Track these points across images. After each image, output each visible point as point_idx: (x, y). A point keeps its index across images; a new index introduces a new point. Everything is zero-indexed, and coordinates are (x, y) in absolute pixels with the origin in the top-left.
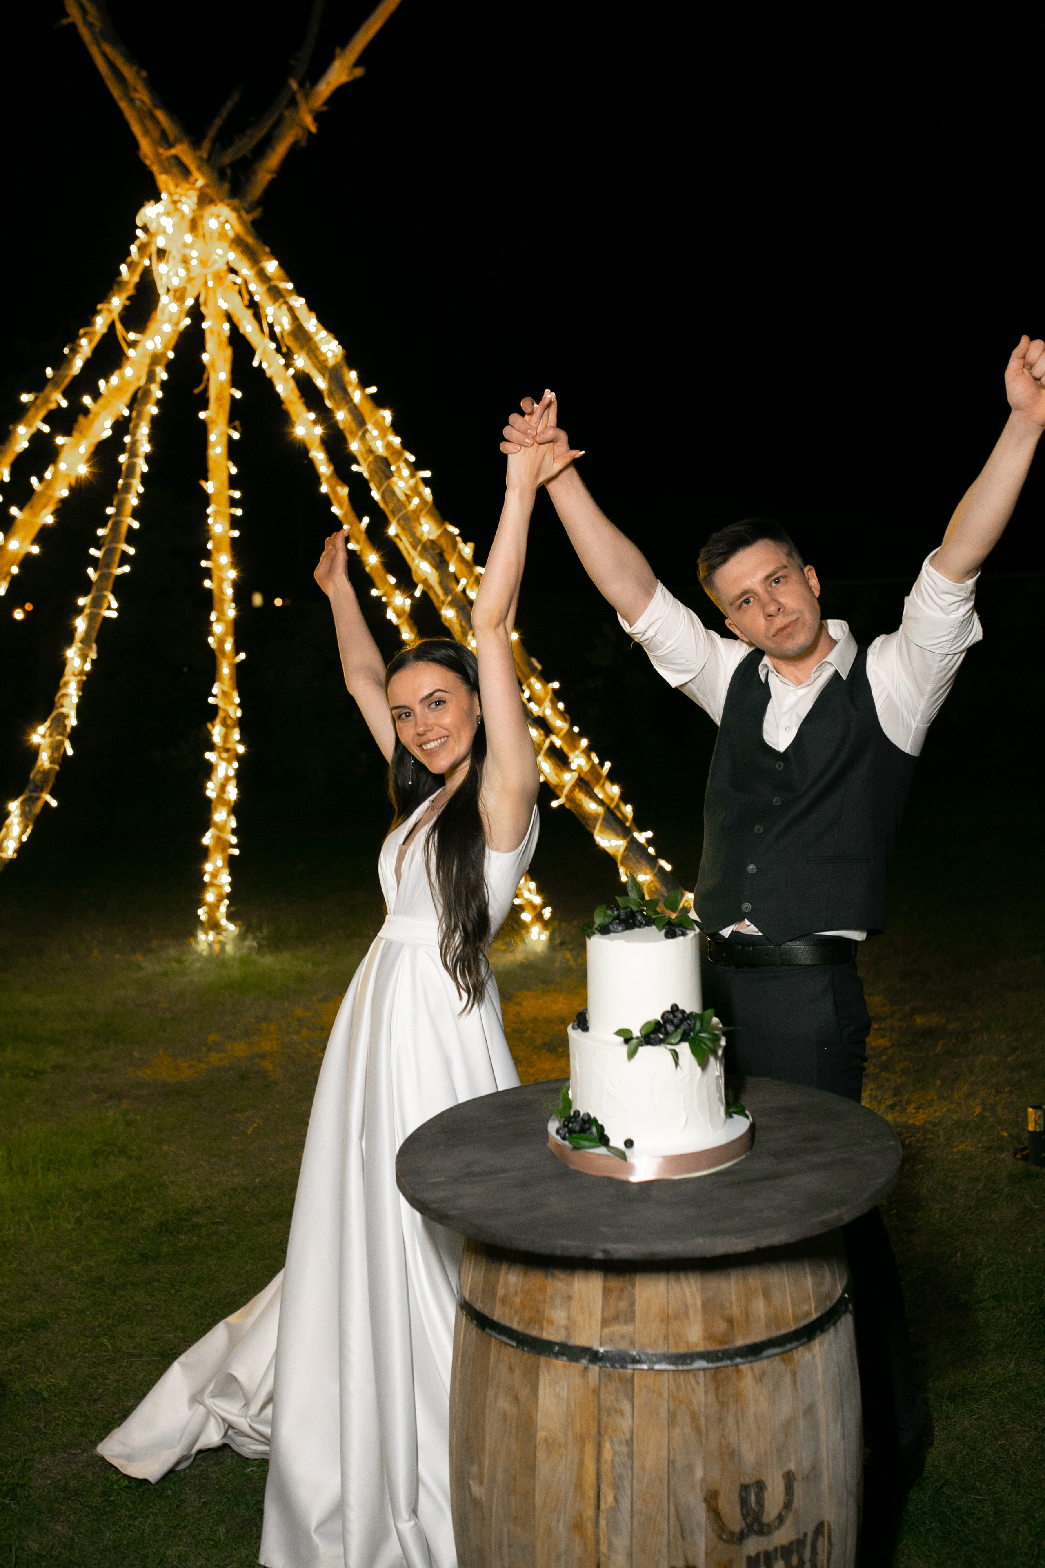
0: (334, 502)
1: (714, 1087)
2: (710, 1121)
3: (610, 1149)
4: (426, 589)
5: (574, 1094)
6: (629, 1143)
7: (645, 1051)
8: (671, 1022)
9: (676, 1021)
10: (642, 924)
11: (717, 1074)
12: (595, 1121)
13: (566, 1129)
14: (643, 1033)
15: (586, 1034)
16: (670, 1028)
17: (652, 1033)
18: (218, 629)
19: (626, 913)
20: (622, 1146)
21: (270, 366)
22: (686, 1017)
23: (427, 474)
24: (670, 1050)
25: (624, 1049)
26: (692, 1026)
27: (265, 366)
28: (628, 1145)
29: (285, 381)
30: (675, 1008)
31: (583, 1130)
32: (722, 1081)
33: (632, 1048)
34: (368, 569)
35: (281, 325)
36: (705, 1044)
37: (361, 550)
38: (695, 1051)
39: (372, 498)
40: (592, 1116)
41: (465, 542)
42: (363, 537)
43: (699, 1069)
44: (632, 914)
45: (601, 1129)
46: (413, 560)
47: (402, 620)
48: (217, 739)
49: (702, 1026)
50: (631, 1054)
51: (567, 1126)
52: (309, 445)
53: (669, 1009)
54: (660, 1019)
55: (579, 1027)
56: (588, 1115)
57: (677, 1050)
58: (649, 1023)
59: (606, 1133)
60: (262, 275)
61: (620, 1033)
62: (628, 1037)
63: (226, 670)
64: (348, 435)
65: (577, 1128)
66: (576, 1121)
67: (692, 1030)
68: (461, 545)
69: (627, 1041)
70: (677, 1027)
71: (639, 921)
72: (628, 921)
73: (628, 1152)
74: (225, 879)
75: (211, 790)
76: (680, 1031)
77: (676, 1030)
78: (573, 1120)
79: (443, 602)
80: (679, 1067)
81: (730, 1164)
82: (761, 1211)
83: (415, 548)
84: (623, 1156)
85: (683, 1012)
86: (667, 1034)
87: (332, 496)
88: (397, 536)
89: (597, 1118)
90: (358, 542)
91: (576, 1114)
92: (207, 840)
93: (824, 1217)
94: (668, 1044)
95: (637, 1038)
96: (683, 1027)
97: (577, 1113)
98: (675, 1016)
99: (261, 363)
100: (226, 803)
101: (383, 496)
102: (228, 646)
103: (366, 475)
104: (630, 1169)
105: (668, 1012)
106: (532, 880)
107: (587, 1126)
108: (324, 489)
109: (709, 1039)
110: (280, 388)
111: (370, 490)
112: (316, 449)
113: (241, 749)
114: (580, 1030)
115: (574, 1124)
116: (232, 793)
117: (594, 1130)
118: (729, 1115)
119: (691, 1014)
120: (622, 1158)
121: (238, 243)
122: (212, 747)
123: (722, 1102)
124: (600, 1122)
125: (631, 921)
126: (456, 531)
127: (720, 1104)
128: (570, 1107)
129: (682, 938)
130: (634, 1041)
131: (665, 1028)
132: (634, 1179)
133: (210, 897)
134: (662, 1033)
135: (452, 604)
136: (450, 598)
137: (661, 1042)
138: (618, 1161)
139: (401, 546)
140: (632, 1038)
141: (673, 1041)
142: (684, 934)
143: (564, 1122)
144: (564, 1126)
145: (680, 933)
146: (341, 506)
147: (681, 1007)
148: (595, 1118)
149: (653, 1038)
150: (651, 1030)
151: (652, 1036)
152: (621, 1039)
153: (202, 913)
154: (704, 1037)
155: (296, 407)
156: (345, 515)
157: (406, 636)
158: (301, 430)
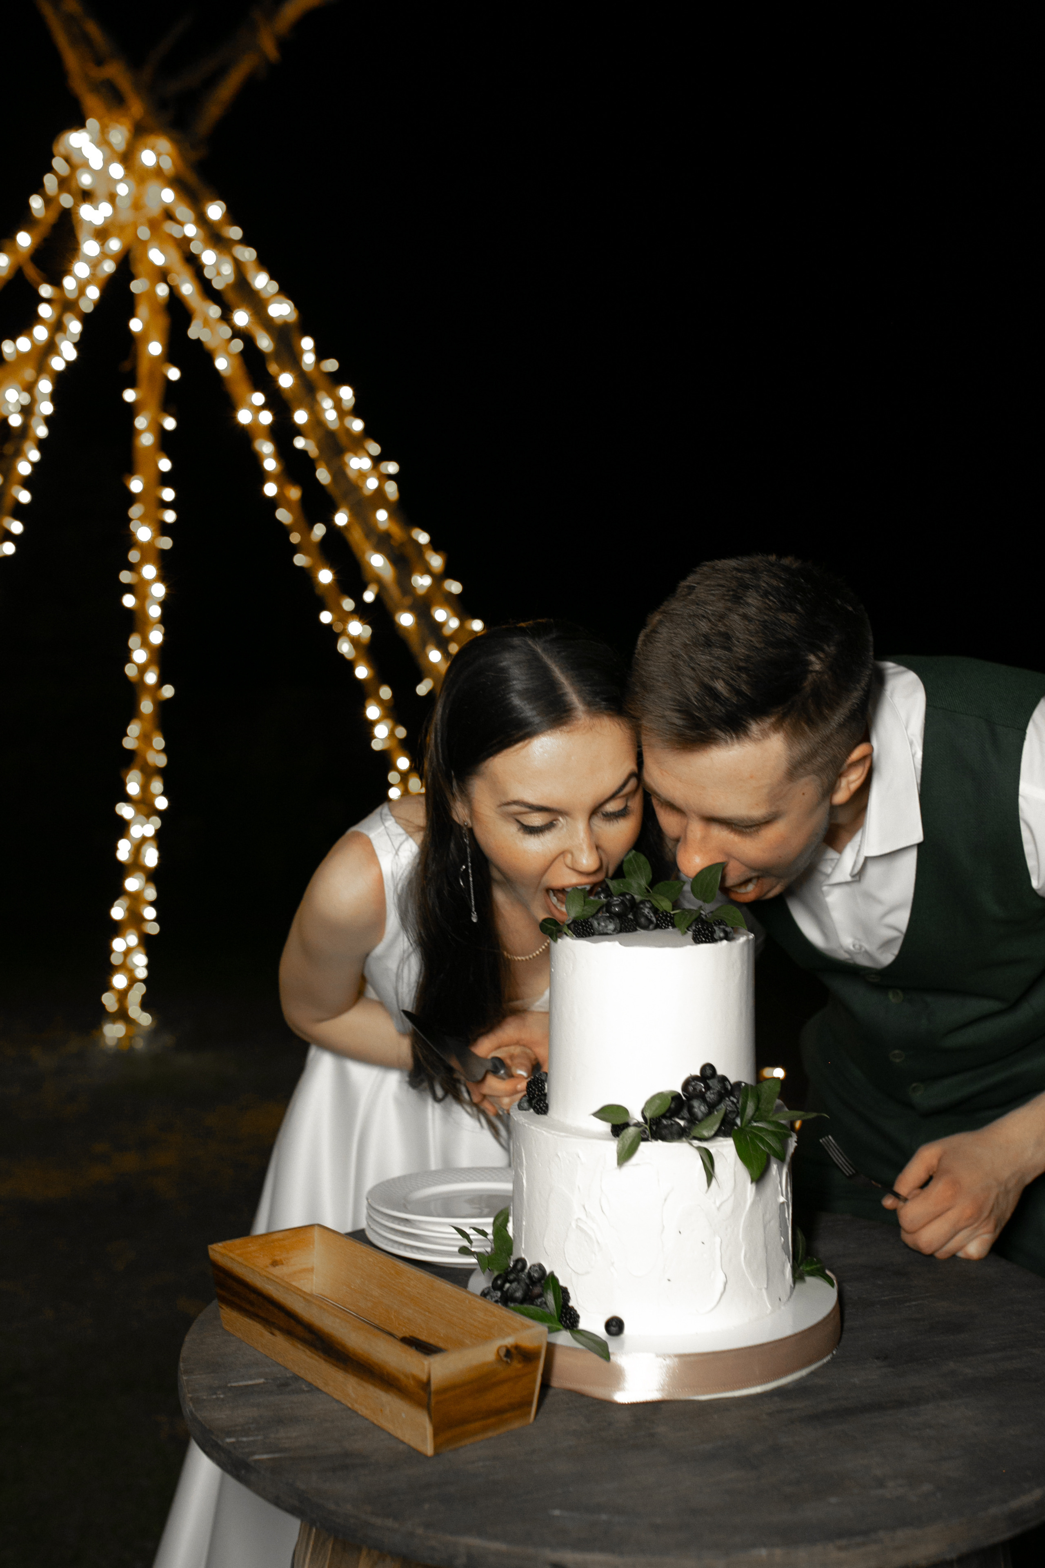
0: (282, 506)
1: (774, 1225)
2: (767, 1289)
3: (578, 1336)
5: (517, 1227)
6: (615, 1326)
7: (650, 1149)
8: (702, 1097)
9: (710, 1096)
10: (651, 922)
11: (782, 1199)
12: (553, 1278)
13: (499, 1294)
14: (648, 1115)
15: (542, 1117)
16: (699, 1108)
17: (664, 1116)
18: (140, 656)
19: (623, 902)
20: (600, 1330)
21: (210, 336)
22: (727, 1089)
23: (393, 467)
24: (699, 1148)
25: (612, 1147)
26: (739, 1106)
27: (204, 336)
28: (613, 1329)
29: (228, 355)
30: (708, 1071)
31: (529, 1298)
32: (788, 1214)
33: (628, 1142)
34: (318, 590)
36: (762, 1140)
37: (312, 565)
38: (744, 1154)
39: (319, 481)
40: (548, 1271)
41: (435, 550)
42: (315, 550)
43: (750, 1188)
44: (633, 906)
45: (563, 1294)
46: (365, 553)
47: (359, 653)
48: (133, 788)
49: (757, 1109)
50: (625, 1155)
51: (501, 1288)
52: (256, 438)
53: (697, 1072)
54: (679, 1090)
55: (531, 1105)
56: (541, 1267)
57: (712, 1151)
58: (660, 1096)
59: (572, 1303)
60: (202, 220)
61: (604, 1113)
62: (619, 1121)
63: (147, 706)
65: (519, 1294)
66: (517, 1280)
67: (741, 1113)
68: (430, 555)
69: (617, 1130)
70: (712, 1107)
71: (646, 917)
72: (626, 916)
73: (612, 1344)
74: (140, 960)
75: (123, 851)
76: (718, 1115)
77: (710, 1113)
78: (511, 1277)
79: (401, 605)
80: (714, 1182)
81: (804, 1372)
82: (881, 1483)
83: (368, 541)
84: (602, 1350)
85: (724, 1079)
86: (693, 1120)
87: (279, 499)
89: (557, 1274)
90: (305, 555)
91: (519, 1266)
92: (118, 913)
93: (1015, 1504)
94: (695, 1138)
95: (637, 1125)
96: (722, 1107)
97: (521, 1261)
98: (708, 1088)
99: (200, 332)
100: (143, 868)
101: (331, 478)
102: (151, 678)
103: (311, 451)
104: (616, 1377)
105: (694, 1078)
107: (537, 1290)
108: (270, 489)
109: (774, 1133)
110: (221, 364)
112: (263, 441)
113: (162, 803)
114: (532, 1110)
115: (515, 1285)
116: (151, 857)
117: (550, 1298)
118: (798, 1276)
119: (738, 1084)
120: (601, 1356)
121: (177, 183)
122: (127, 799)
123: (787, 1253)
124: (562, 1283)
125: (631, 916)
126: (425, 538)
127: (785, 1257)
128: (510, 1253)
129: (725, 942)
130: (631, 1131)
131: (690, 1109)
132: (622, 1397)
133: (119, 981)
134: (682, 1119)
135: (411, 609)
136: (407, 600)
137: (681, 1134)
138: (594, 1359)
140: (626, 1125)
141: (706, 1134)
142: (728, 937)
143: (496, 1279)
144: (495, 1287)
145: (722, 935)
146: (289, 512)
147: (720, 1072)
148: (552, 1274)
149: (666, 1127)
150: (663, 1110)
151: (665, 1122)
152: (605, 1127)
153: (109, 1001)
154: (760, 1129)
155: (239, 386)
156: (295, 521)
157: (362, 672)
158: (244, 417)
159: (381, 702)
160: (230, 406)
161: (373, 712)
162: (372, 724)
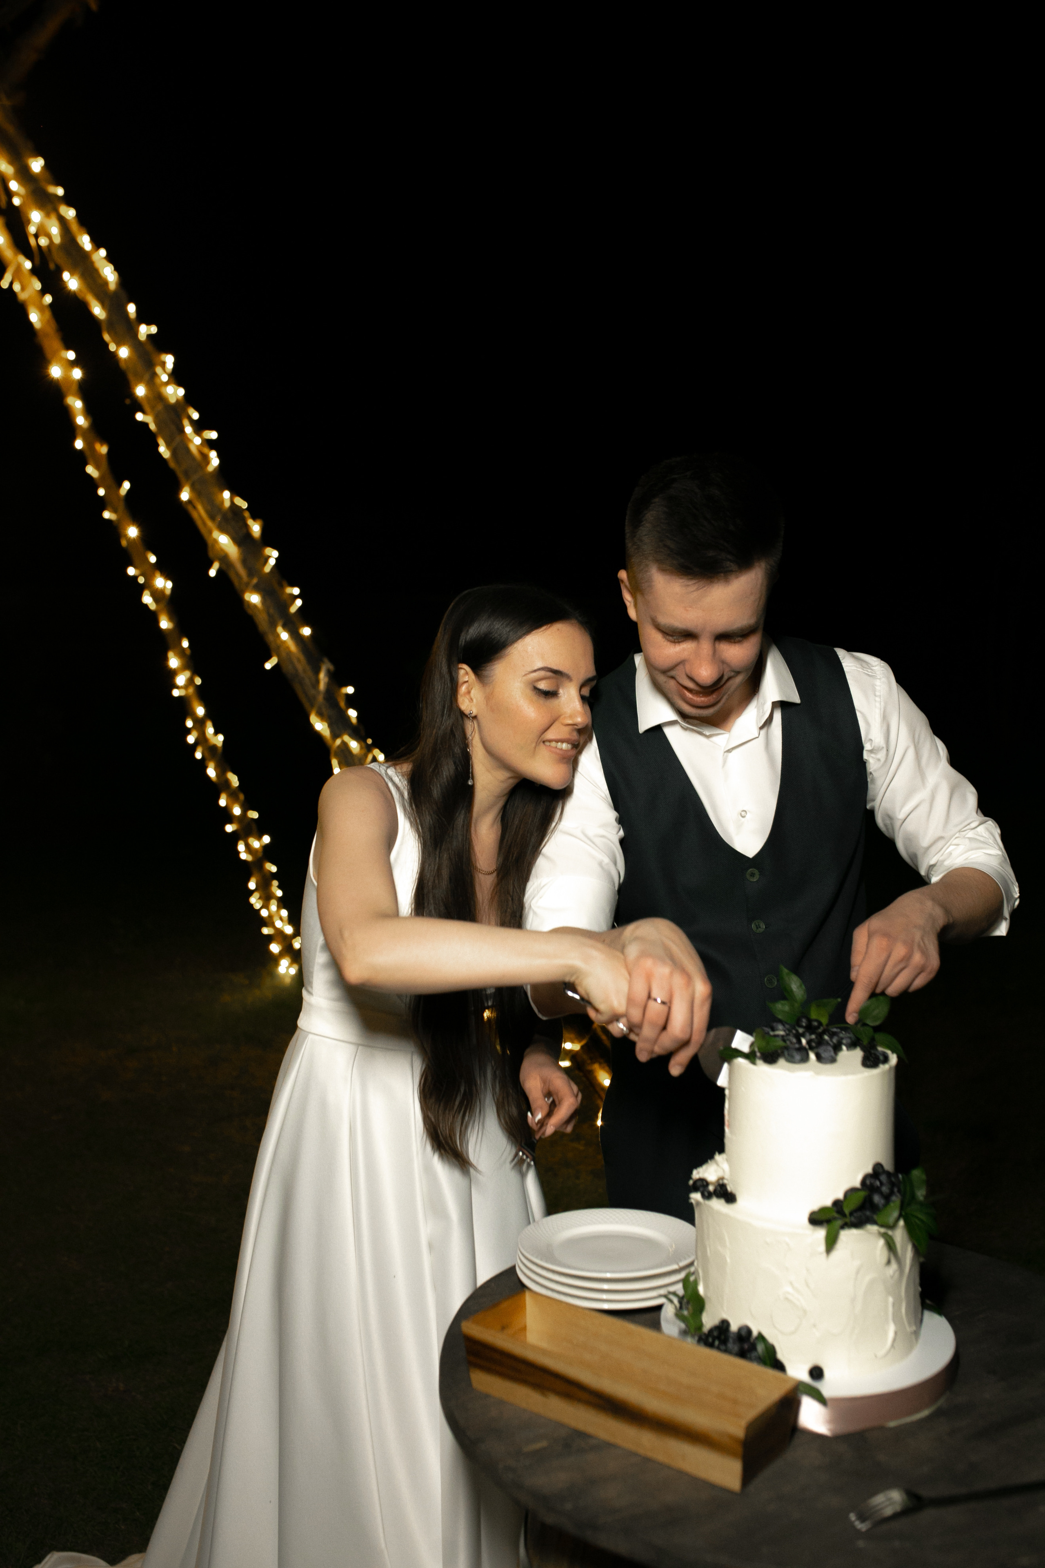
0: (90, 460)
4: (224, 568)
6: (816, 1373)
9: (885, 1189)
21: (23, 289)
23: (213, 435)
27: (17, 287)
28: (815, 1375)
29: (41, 308)
34: (124, 543)
35: (49, 236)
37: (119, 520)
39: (160, 455)
41: (254, 518)
42: (121, 506)
46: (210, 532)
47: (162, 605)
52: (64, 389)
60: (24, 174)
64: (131, 377)
68: (250, 522)
76: (894, 1205)
77: (887, 1204)
79: (247, 585)
83: (212, 518)
87: (88, 453)
88: (190, 502)
90: (114, 510)
96: (896, 1199)
99: (11, 284)
101: (174, 453)
103: (152, 427)
106: (285, 908)
108: (79, 444)
110: (32, 317)
111: (158, 445)
112: (74, 395)
126: (244, 505)
135: (257, 589)
136: (255, 581)
139: (195, 515)
146: (97, 467)
155: (51, 342)
156: (102, 477)
157: (165, 624)
158: (56, 372)
159: (181, 653)
160: (41, 360)
161: (174, 662)
162: (173, 673)
